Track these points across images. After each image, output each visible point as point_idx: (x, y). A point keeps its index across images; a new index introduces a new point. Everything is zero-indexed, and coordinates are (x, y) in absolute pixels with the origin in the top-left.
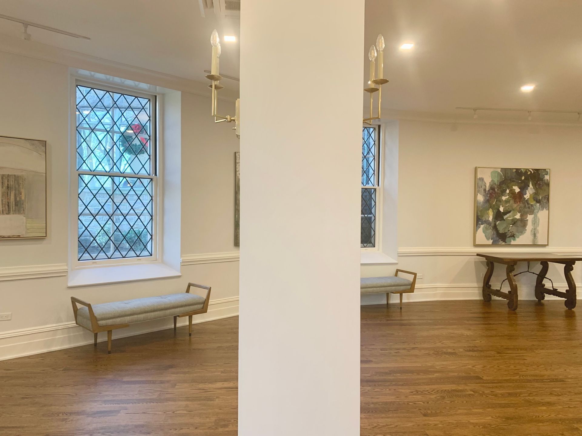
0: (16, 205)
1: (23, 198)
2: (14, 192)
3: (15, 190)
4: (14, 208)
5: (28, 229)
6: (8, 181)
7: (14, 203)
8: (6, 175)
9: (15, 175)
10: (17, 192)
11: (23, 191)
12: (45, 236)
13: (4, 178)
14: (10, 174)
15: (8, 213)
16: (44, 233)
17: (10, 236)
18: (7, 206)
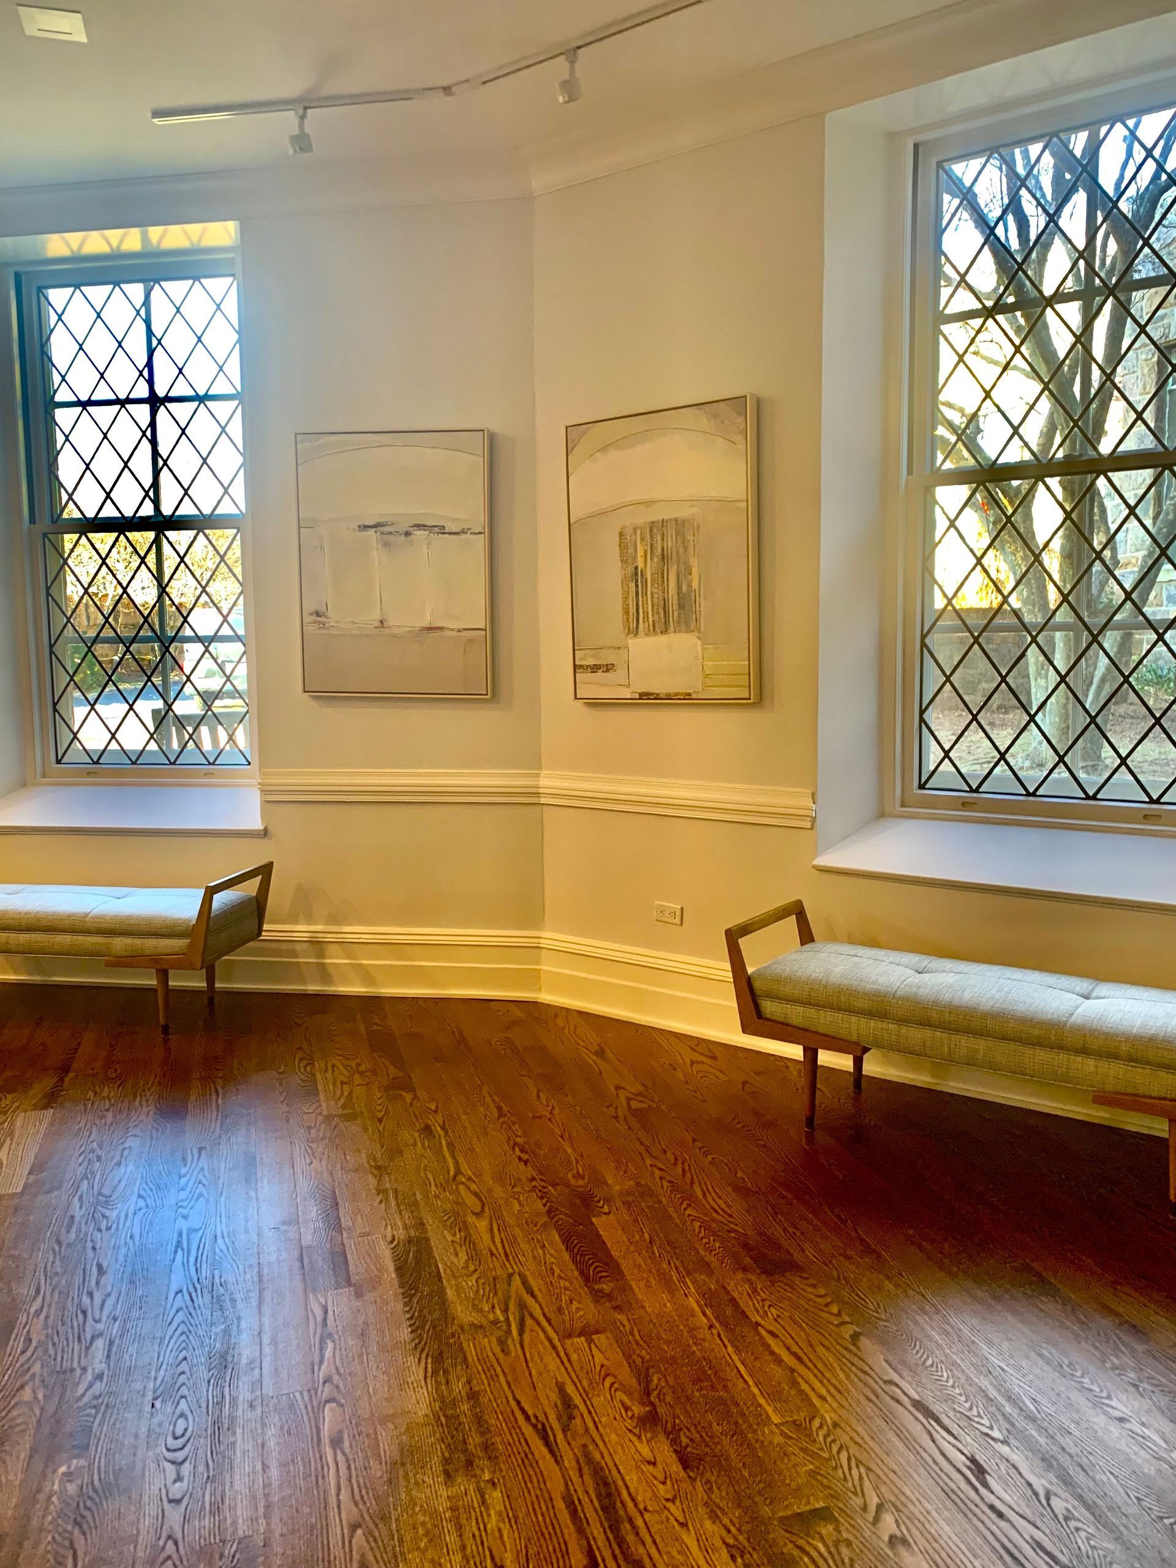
0: (681, 607)
1: (695, 585)
2: (675, 567)
3: (678, 563)
4: (676, 613)
5: (707, 676)
6: (663, 539)
7: (676, 602)
8: (658, 522)
9: (676, 520)
10: (682, 567)
11: (694, 562)
12: (747, 696)
13: (655, 530)
14: (665, 518)
15: (665, 631)
16: (743, 686)
17: (669, 694)
18: (661, 611)
